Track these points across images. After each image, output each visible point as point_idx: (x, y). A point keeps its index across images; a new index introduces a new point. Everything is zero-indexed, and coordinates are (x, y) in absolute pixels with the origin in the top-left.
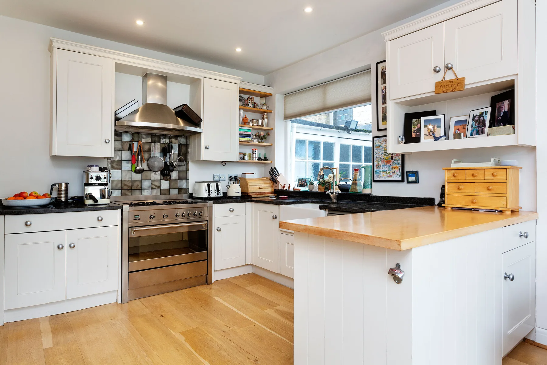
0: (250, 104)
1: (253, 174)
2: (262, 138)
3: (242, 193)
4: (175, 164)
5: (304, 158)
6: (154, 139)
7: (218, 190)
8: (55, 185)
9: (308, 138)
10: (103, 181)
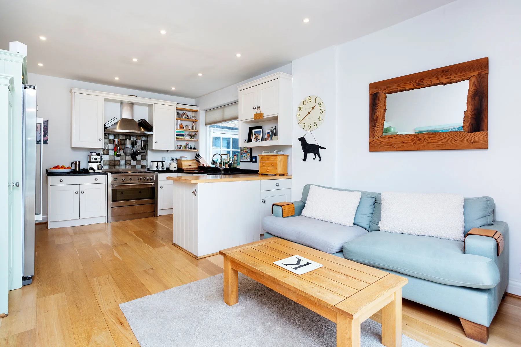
0: (184, 117)
1: (187, 157)
2: (192, 136)
3: (178, 168)
4: (139, 151)
5: (220, 148)
6: (127, 138)
7: (163, 166)
8: (73, 162)
9: (222, 136)
10: (98, 160)
